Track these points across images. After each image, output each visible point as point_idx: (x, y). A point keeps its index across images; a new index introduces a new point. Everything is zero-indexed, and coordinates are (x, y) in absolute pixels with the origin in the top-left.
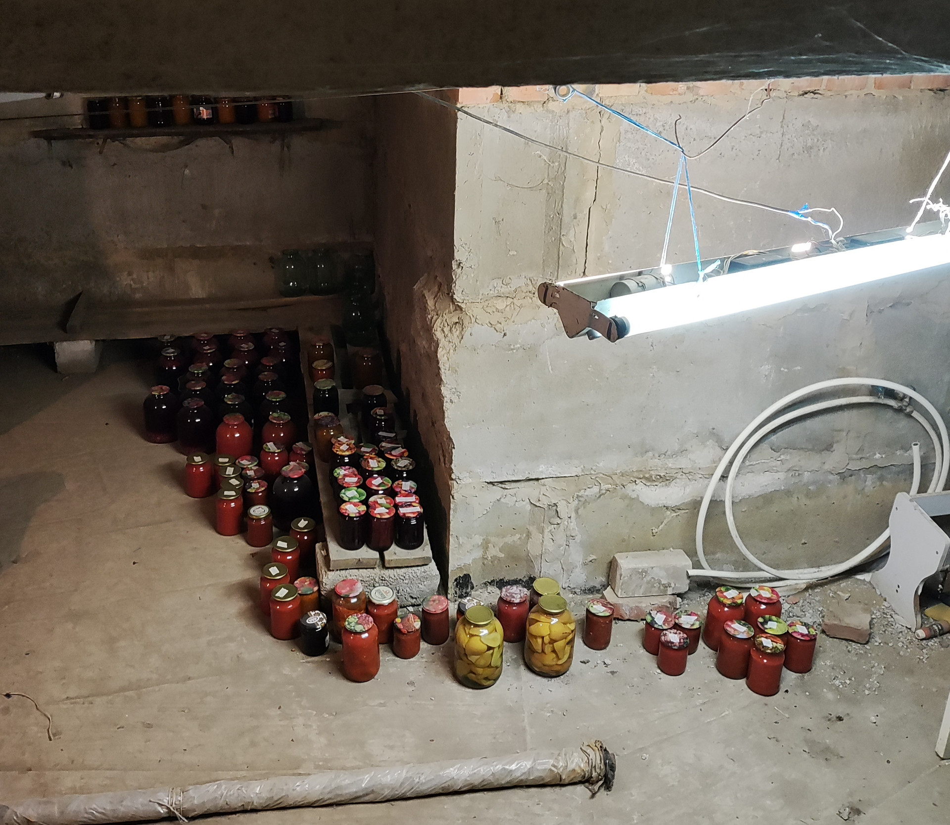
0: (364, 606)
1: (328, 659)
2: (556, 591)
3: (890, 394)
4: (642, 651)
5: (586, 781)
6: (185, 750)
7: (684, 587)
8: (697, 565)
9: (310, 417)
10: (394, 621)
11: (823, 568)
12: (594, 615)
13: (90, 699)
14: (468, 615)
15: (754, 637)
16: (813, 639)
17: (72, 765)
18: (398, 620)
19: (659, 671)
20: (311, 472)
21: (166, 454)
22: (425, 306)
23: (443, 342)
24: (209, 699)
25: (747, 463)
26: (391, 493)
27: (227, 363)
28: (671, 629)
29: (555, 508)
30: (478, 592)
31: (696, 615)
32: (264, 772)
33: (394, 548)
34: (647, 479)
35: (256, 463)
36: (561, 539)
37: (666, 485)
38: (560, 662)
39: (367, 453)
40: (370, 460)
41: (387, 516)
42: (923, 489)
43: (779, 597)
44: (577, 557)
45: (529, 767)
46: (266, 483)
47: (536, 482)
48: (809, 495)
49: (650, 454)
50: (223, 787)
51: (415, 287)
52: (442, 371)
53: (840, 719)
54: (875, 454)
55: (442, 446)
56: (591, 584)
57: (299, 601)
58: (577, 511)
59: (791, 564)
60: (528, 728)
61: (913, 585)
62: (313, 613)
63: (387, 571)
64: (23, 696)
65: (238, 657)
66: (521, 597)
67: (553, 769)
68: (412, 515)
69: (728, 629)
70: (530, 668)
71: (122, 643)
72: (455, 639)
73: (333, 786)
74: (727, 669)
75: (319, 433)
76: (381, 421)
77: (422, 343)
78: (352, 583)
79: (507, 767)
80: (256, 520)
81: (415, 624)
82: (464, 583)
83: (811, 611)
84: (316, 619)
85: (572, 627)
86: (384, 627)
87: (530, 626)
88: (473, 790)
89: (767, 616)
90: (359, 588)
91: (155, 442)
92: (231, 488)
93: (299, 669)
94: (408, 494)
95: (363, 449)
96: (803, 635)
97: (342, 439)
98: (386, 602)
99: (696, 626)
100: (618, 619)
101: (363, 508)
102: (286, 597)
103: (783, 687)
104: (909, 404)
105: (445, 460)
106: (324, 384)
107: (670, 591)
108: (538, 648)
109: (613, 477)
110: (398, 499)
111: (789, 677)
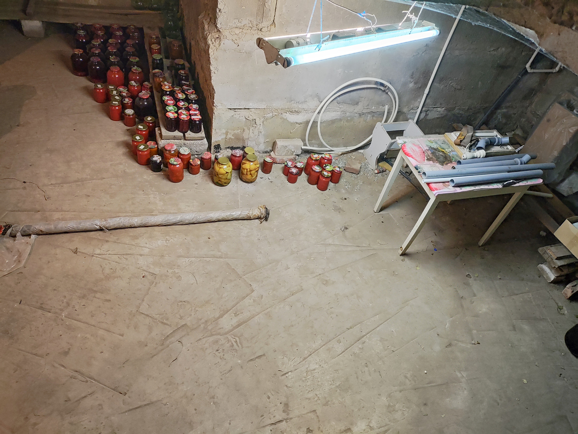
0: (177, 154)
1: (162, 174)
2: (253, 153)
3: (382, 85)
4: (282, 174)
5: (259, 218)
6: (105, 205)
7: (299, 152)
8: (305, 145)
9: (150, 70)
10: (189, 160)
11: (348, 148)
12: (266, 162)
13: (61, 185)
14: (219, 160)
15: (321, 171)
16: (341, 173)
17: (57, 210)
18: (191, 160)
19: (288, 182)
20: (152, 96)
21: (84, 81)
22: (204, 28)
23: (211, 46)
24: (113, 186)
25: (328, 108)
26: (188, 109)
27: (110, 41)
28: (293, 167)
29: (255, 120)
30: (223, 151)
31: (302, 163)
32: (138, 214)
33: (189, 132)
34: (290, 111)
35: (127, 90)
36: (256, 132)
37: (298, 114)
38: (253, 178)
39: (177, 90)
40: (178, 94)
41: (187, 119)
42: (386, 121)
43: (331, 157)
44: (262, 140)
45: (239, 213)
46: (132, 99)
47: (248, 110)
48: (347, 121)
49: (293, 102)
50: (122, 219)
51: (199, 17)
52: (211, 59)
53: (345, 199)
54: (373, 107)
55: (210, 91)
56: (266, 150)
57: (149, 151)
58: (263, 123)
59: (337, 146)
60: (239, 200)
61: (377, 155)
62: (155, 156)
63: (186, 141)
64: (32, 183)
65: (124, 171)
66: (240, 154)
67: (248, 214)
68: (197, 120)
69: (313, 168)
70: (241, 179)
71: (73, 163)
72: (213, 168)
73: (166, 219)
74: (310, 182)
75: (155, 79)
76: (183, 76)
77: (202, 45)
78: (172, 145)
79: (232, 214)
80: (128, 115)
81: (198, 162)
82: (218, 147)
83: (342, 162)
84: (157, 158)
85: (258, 166)
86: (186, 163)
87: (242, 165)
88: (219, 221)
89: (327, 164)
90: (175, 147)
91: (78, 76)
92: (116, 100)
93: (151, 177)
94: (195, 110)
95: (175, 88)
96: (338, 171)
97: (166, 83)
98: (186, 153)
99: (302, 167)
100: (275, 163)
101: (176, 115)
102: (143, 149)
103: (329, 188)
104: (388, 89)
105: (211, 97)
106: (157, 57)
107: (294, 154)
108: (245, 173)
109: (278, 110)
110: (191, 112)
111: (331, 185)
